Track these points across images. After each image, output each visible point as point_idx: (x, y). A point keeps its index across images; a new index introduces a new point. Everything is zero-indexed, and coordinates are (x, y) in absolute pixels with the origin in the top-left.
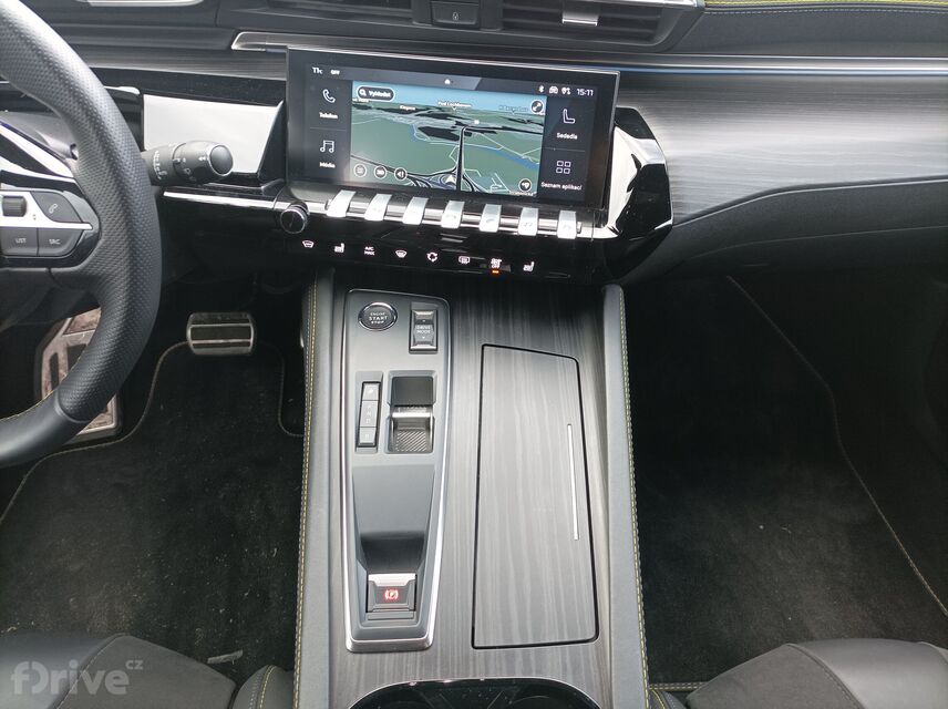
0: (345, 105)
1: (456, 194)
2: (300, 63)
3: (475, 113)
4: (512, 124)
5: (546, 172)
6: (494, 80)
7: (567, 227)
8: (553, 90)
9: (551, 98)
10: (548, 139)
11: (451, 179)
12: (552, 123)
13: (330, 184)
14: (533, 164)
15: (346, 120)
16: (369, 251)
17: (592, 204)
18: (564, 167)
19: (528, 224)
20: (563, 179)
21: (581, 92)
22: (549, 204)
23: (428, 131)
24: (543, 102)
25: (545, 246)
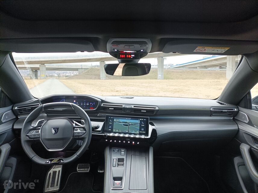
0: (113, 122)
1: (128, 133)
2: (107, 117)
3: (130, 122)
4: (135, 124)
5: (140, 130)
6: (133, 118)
7: (143, 137)
8: (141, 119)
9: (140, 120)
10: (140, 126)
11: (127, 131)
12: (141, 124)
13: (110, 132)
14: (138, 129)
15: (113, 124)
16: (115, 141)
17: (147, 134)
18: (143, 129)
19: (137, 136)
20: (143, 131)
21: (144, 120)
22: (140, 134)
23: (124, 125)
24: (139, 121)
25: (140, 139)
